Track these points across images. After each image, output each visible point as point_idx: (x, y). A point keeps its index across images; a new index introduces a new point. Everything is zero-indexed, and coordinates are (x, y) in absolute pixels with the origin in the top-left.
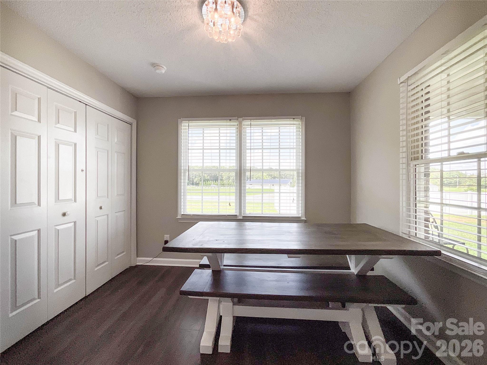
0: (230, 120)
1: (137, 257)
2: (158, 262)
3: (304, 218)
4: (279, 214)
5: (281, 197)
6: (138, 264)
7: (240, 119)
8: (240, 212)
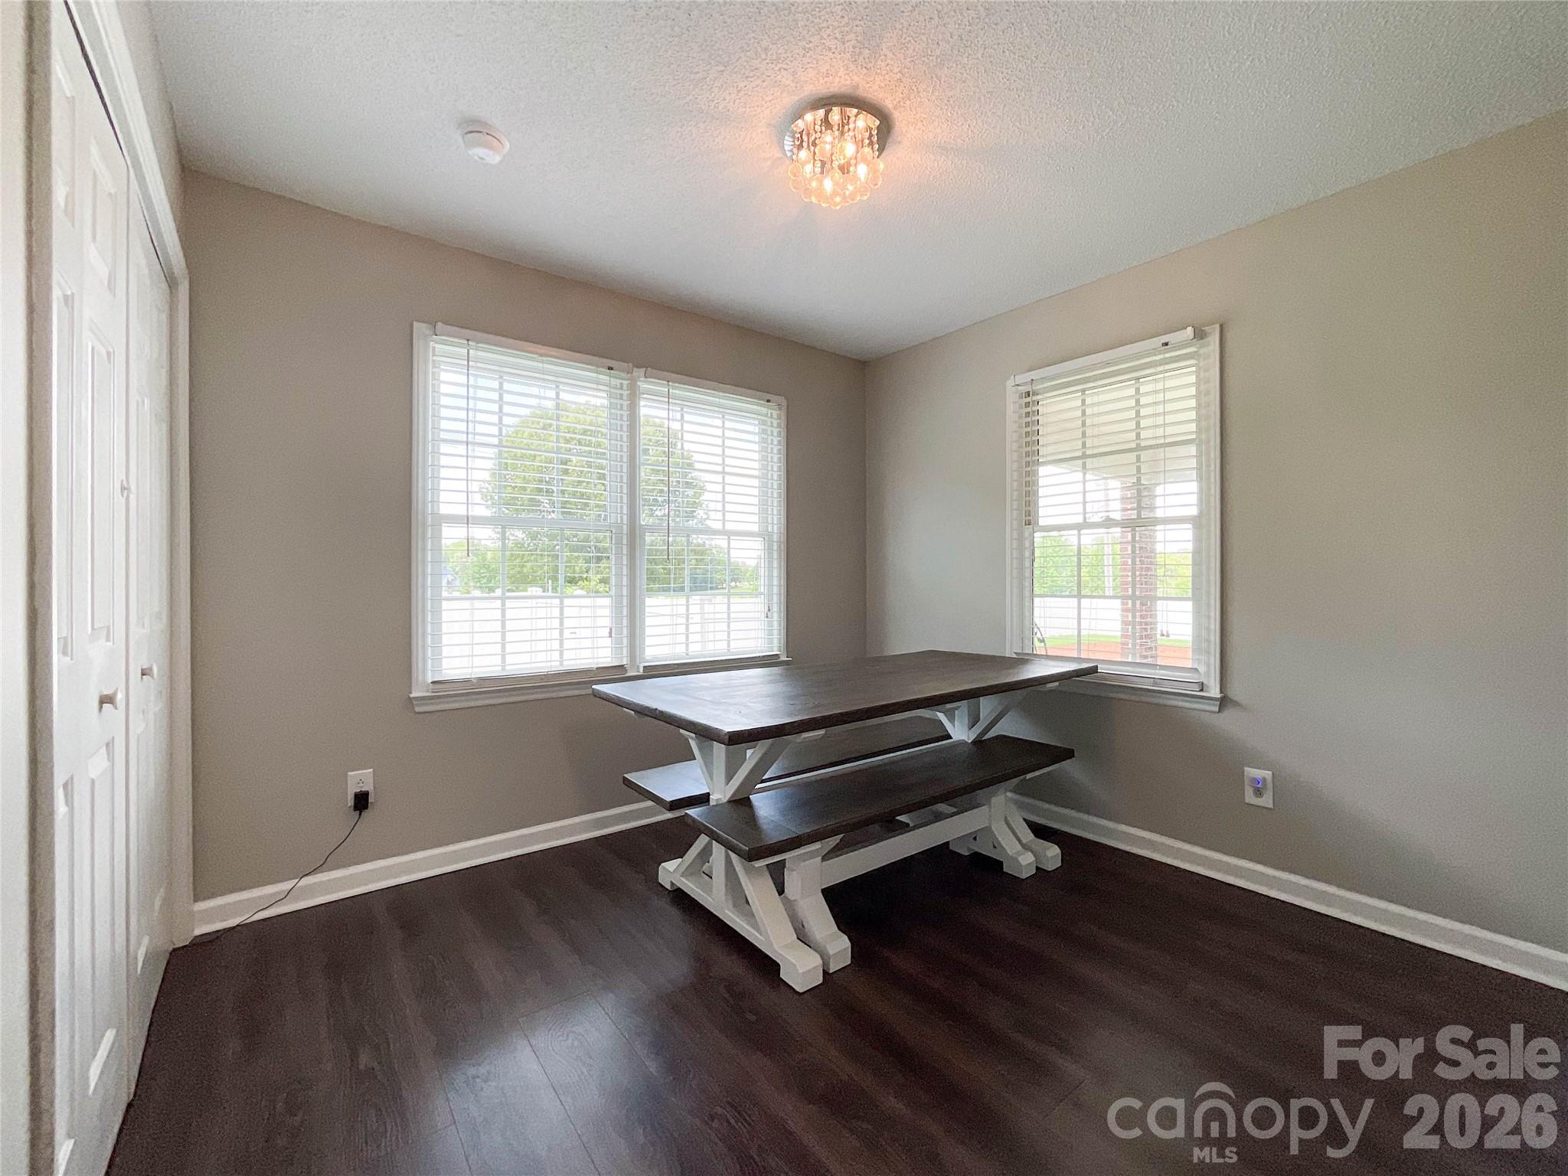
0: (610, 368)
1: (195, 901)
2: (311, 890)
3: (784, 658)
4: (729, 653)
5: (731, 605)
6: (198, 932)
7: (639, 373)
8: (632, 656)
